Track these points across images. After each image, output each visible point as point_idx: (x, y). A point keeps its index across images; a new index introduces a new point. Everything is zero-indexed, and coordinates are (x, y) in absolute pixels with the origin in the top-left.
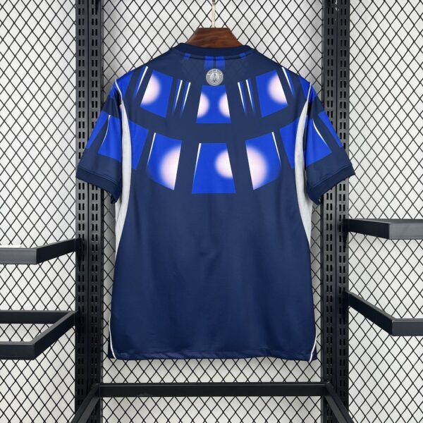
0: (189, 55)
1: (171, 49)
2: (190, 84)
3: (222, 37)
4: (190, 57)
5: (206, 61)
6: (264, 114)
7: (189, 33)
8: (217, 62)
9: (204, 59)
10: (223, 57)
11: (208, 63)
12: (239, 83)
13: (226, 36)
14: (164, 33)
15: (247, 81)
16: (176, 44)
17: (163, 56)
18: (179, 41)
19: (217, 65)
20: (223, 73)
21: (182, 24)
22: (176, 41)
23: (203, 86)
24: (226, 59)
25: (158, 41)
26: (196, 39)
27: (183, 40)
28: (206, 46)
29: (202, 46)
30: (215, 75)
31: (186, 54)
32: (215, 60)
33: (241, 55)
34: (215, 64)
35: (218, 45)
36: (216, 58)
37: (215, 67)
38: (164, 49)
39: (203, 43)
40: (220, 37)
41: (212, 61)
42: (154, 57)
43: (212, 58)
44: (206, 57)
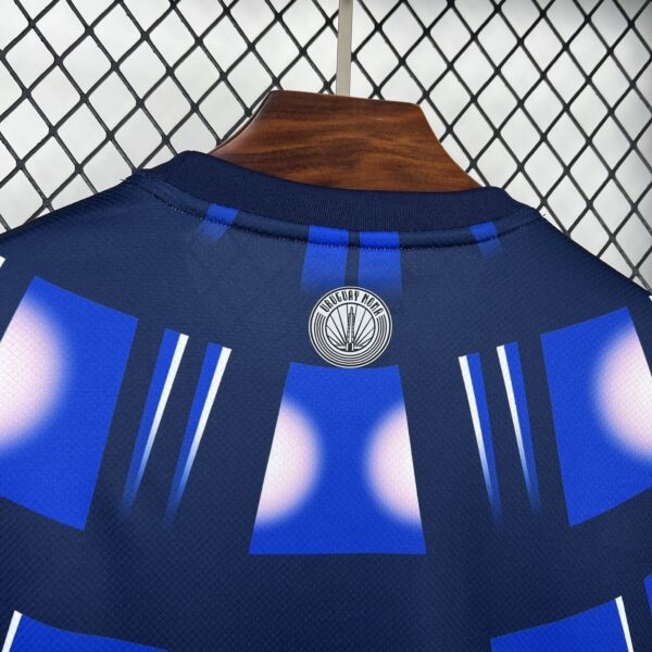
0: (231, 214)
1: (139, 176)
2: (226, 353)
3: (388, 144)
4: (236, 226)
5: (311, 249)
6: (579, 511)
7: (225, 114)
8: (364, 255)
9: (305, 239)
10: (394, 237)
11: (319, 259)
12: (463, 361)
13: (405, 140)
14: (112, 101)
15: (501, 351)
16: (165, 156)
17: (99, 200)
18: (182, 143)
19: (363, 271)
20: (393, 312)
21: (197, 73)
22: (166, 140)
23: (294, 368)
24: (405, 246)
25: (82, 134)
26: (259, 138)
27: (196, 140)
28: (310, 174)
29: (299, 176)
30: (351, 317)
31: (215, 209)
32: (353, 245)
33: (477, 231)
34: (353, 264)
35: (367, 175)
36: (364, 236)
37: (351, 281)
38: (109, 173)
39: (298, 160)
40: (376, 142)
41: (342, 252)
42: (57, 204)
43: (345, 235)
44: (314, 231)
